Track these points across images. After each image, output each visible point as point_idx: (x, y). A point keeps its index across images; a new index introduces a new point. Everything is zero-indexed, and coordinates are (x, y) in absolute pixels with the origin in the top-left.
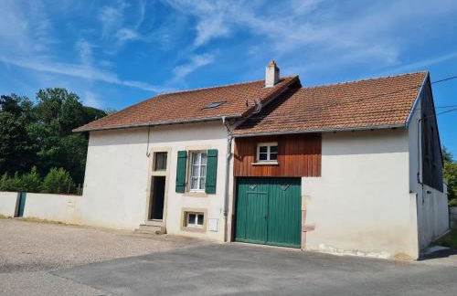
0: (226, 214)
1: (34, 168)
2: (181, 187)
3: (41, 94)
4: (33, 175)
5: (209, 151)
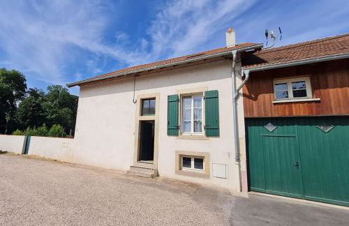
0: (238, 160)
1: (44, 124)
2: (174, 130)
3: (49, 88)
4: (44, 128)
5: (207, 93)
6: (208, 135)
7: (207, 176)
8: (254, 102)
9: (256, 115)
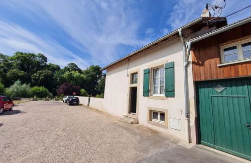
0: (188, 116)
2: (147, 93)
5: (166, 64)
6: (167, 96)
7: (166, 127)
8: (201, 67)
9: (203, 79)
